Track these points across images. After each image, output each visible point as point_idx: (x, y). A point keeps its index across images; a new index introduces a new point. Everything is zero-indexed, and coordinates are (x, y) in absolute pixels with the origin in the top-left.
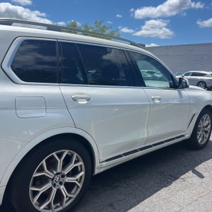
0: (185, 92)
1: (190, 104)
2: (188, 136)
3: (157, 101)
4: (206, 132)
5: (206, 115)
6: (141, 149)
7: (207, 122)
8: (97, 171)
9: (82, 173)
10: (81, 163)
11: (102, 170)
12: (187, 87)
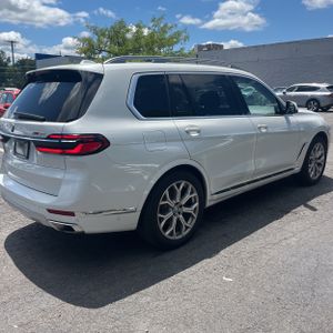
0: (293, 118)
1: (300, 131)
2: (297, 169)
3: (264, 131)
4: (319, 164)
5: (319, 144)
6: (249, 183)
7: (320, 153)
8: (208, 204)
9: (197, 204)
10: (195, 194)
11: (212, 203)
12: (296, 112)
